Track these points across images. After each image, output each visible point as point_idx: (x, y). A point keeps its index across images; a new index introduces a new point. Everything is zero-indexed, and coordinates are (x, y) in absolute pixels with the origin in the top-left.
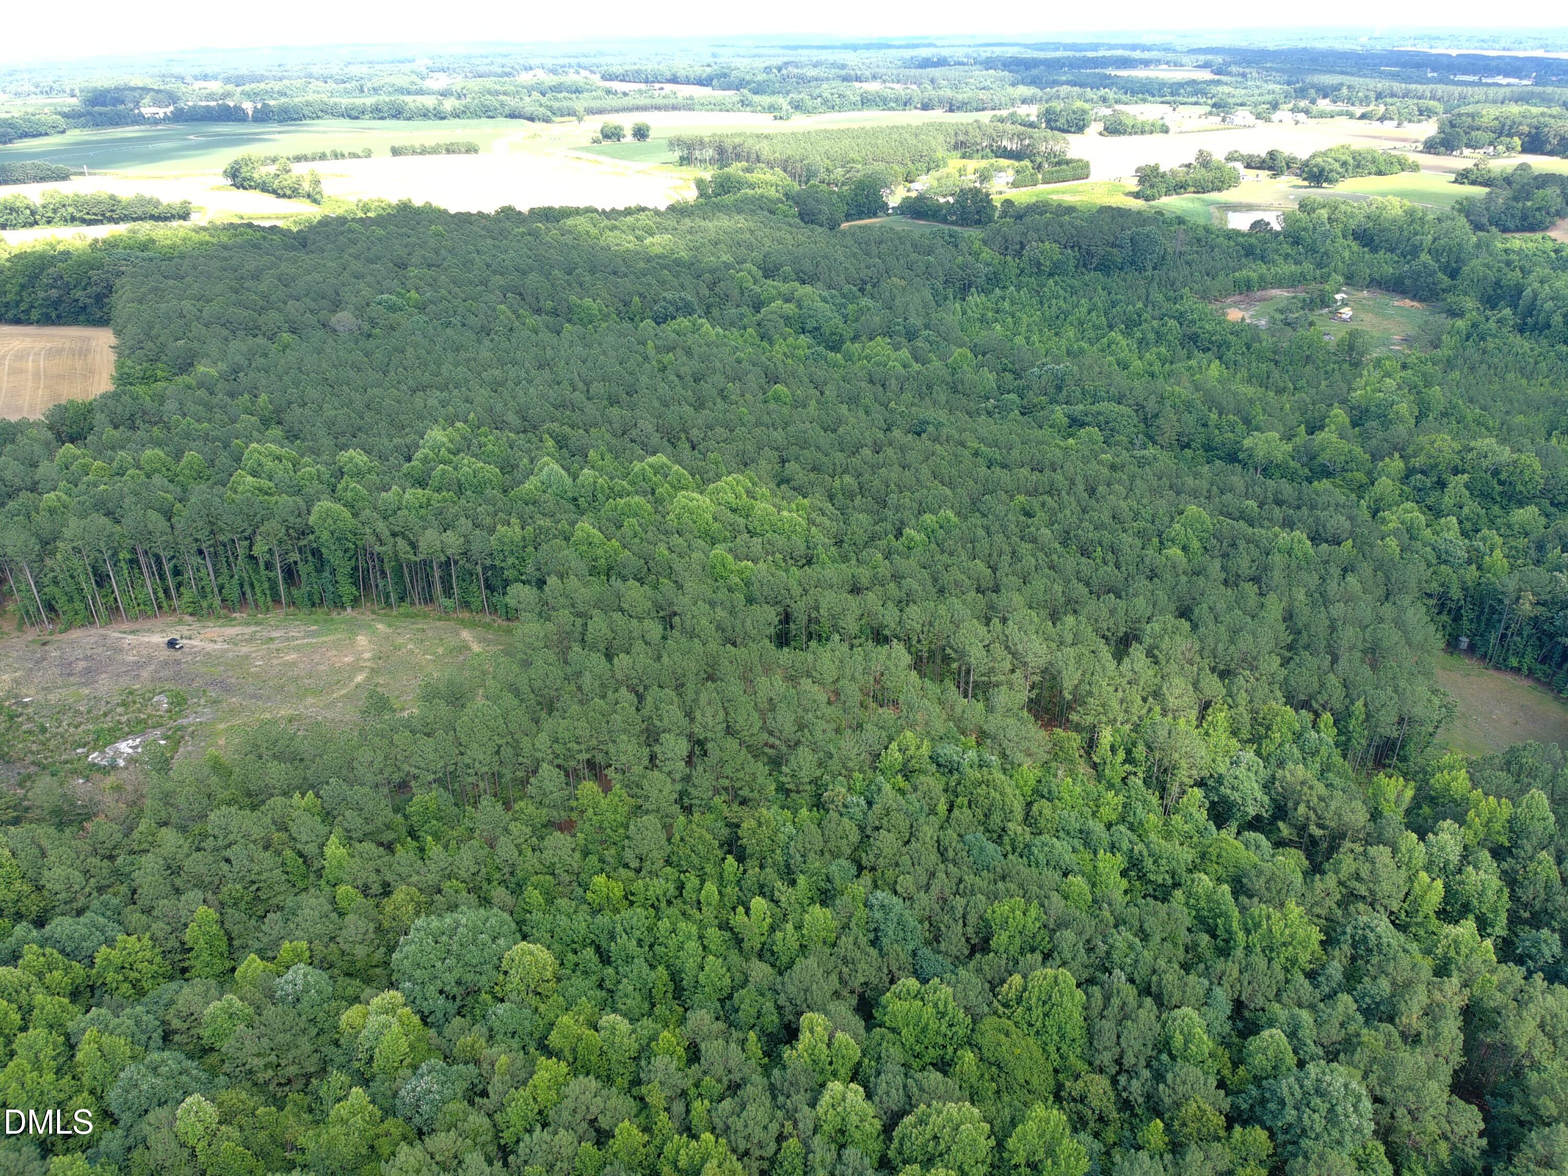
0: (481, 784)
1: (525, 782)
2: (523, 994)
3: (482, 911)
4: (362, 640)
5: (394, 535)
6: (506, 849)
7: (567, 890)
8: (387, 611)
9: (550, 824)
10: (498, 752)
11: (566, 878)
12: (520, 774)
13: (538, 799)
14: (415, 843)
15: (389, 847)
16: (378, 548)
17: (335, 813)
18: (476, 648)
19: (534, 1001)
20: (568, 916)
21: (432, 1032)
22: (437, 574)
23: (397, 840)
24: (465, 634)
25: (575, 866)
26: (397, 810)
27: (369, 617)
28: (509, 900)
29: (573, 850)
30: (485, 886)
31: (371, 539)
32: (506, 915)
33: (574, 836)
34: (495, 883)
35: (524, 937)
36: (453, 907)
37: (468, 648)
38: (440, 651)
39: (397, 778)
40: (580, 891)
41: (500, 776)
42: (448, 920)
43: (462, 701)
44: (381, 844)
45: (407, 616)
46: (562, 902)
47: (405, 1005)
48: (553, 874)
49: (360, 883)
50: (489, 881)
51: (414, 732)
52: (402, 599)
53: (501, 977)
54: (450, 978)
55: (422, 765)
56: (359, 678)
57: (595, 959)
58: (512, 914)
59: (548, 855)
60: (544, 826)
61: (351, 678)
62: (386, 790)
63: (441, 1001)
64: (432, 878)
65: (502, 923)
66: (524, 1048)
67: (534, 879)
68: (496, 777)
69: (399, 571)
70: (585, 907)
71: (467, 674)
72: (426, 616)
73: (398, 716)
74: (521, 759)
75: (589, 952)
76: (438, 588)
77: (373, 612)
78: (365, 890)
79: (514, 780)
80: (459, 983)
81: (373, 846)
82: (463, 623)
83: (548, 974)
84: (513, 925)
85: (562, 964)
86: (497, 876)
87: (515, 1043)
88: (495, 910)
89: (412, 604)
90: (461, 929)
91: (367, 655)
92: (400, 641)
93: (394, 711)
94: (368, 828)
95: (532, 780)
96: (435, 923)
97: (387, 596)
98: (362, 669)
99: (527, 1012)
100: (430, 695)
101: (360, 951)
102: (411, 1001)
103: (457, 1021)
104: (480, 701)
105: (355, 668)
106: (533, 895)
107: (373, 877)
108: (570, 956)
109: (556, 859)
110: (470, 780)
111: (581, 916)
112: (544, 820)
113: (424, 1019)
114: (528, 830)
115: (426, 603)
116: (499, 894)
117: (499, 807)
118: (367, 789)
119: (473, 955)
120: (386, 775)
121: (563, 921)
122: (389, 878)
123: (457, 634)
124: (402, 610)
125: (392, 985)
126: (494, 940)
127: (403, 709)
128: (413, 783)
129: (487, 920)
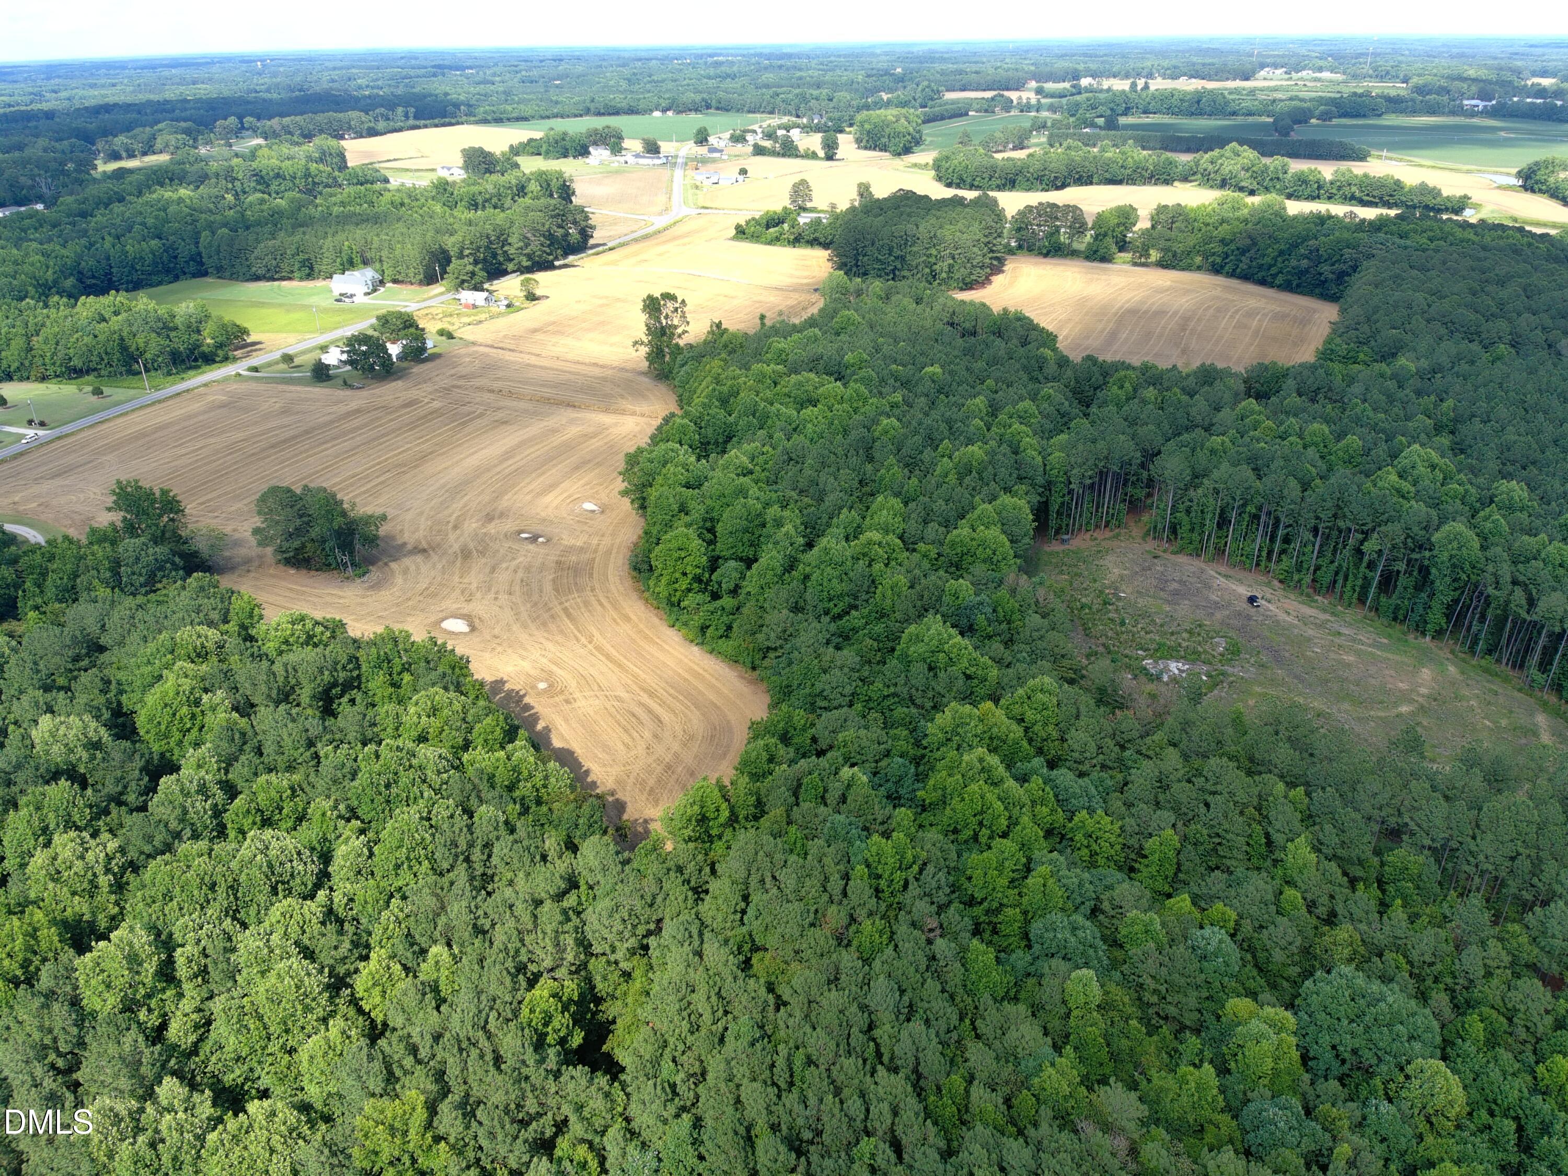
0: (1477, 880)
1: (1527, 907)
2: (1416, 1111)
3: (1413, 1002)
4: (1426, 673)
5: (1515, 582)
6: (1472, 959)
7: (1518, 1047)
8: (1467, 657)
9: (1533, 968)
10: (1513, 859)
11: (1523, 1035)
12: (1527, 896)
13: (1534, 933)
14: (1379, 893)
15: (1353, 882)
16: (1490, 590)
17: (1318, 820)
18: (1546, 738)
19: (1423, 1127)
20: (1504, 1073)
21: (1307, 1077)
22: (1543, 641)
23: (1365, 880)
24: (1541, 719)
25: (1541, 1029)
26: (1377, 852)
27: (1445, 654)
28: (1448, 1012)
29: (1547, 1012)
30: (1429, 982)
31: (1490, 579)
32: (1436, 1025)
33: (1557, 998)
34: (1442, 986)
35: (1444, 1058)
36: (1386, 979)
37: (1536, 734)
38: (1504, 723)
39: (1393, 821)
40: (1532, 1059)
41: (1503, 884)
42: (1376, 987)
43: (1502, 786)
44: (1345, 874)
45: (1486, 671)
46: (1505, 1056)
47: (1295, 1033)
48: (1510, 1020)
49: (1309, 896)
50: (1436, 980)
51: (1434, 788)
52: (1490, 652)
53: (1401, 1079)
54: (1349, 1042)
55: (1425, 825)
56: (1404, 709)
57: (1513, 1138)
58: (1443, 1027)
59: (1515, 997)
60: (1527, 966)
61: (1396, 705)
62: (1376, 828)
63: (1329, 1055)
64: (1380, 938)
65: (1428, 1029)
66: (1387, 1160)
67: (1486, 1010)
68: (1498, 884)
69: (1500, 622)
70: (1529, 1078)
71: (1521, 760)
72: (1506, 680)
73: (1425, 764)
74: (1535, 881)
75: (1510, 1126)
76: (1535, 659)
77: (1452, 652)
78: (1311, 906)
79: (1516, 897)
80: (1355, 1052)
81: (1339, 872)
82: (1544, 705)
83: (1452, 1114)
84: (1438, 1039)
85: (1470, 1114)
86: (1449, 980)
87: (1380, 1149)
88: (1427, 1011)
89: (1498, 661)
90: (1382, 1005)
91: (1423, 690)
92: (1466, 692)
93: (1424, 758)
94: (1340, 852)
95: (1537, 909)
96: (1360, 980)
97: (1475, 642)
98: (1411, 701)
99: (1409, 1131)
100: (1470, 761)
101: (1278, 956)
102: (1301, 1033)
103: (1334, 1084)
104: (1521, 796)
105: (1405, 697)
106: (1475, 1026)
107: (1325, 900)
108: (1484, 1114)
109: (1522, 1008)
110: (1466, 868)
111: (1517, 1083)
112: (1532, 960)
113: (1305, 1059)
114: (1507, 959)
115: (1513, 667)
116: (1440, 999)
117: (1487, 916)
118: (1359, 817)
119: (1382, 1037)
120: (1383, 814)
121: (1495, 1074)
122: (1340, 909)
123: (1532, 715)
124: (1483, 662)
125: (1290, 1006)
126: (1411, 1038)
127: (1433, 761)
128: (1405, 837)
129: (1414, 1014)
